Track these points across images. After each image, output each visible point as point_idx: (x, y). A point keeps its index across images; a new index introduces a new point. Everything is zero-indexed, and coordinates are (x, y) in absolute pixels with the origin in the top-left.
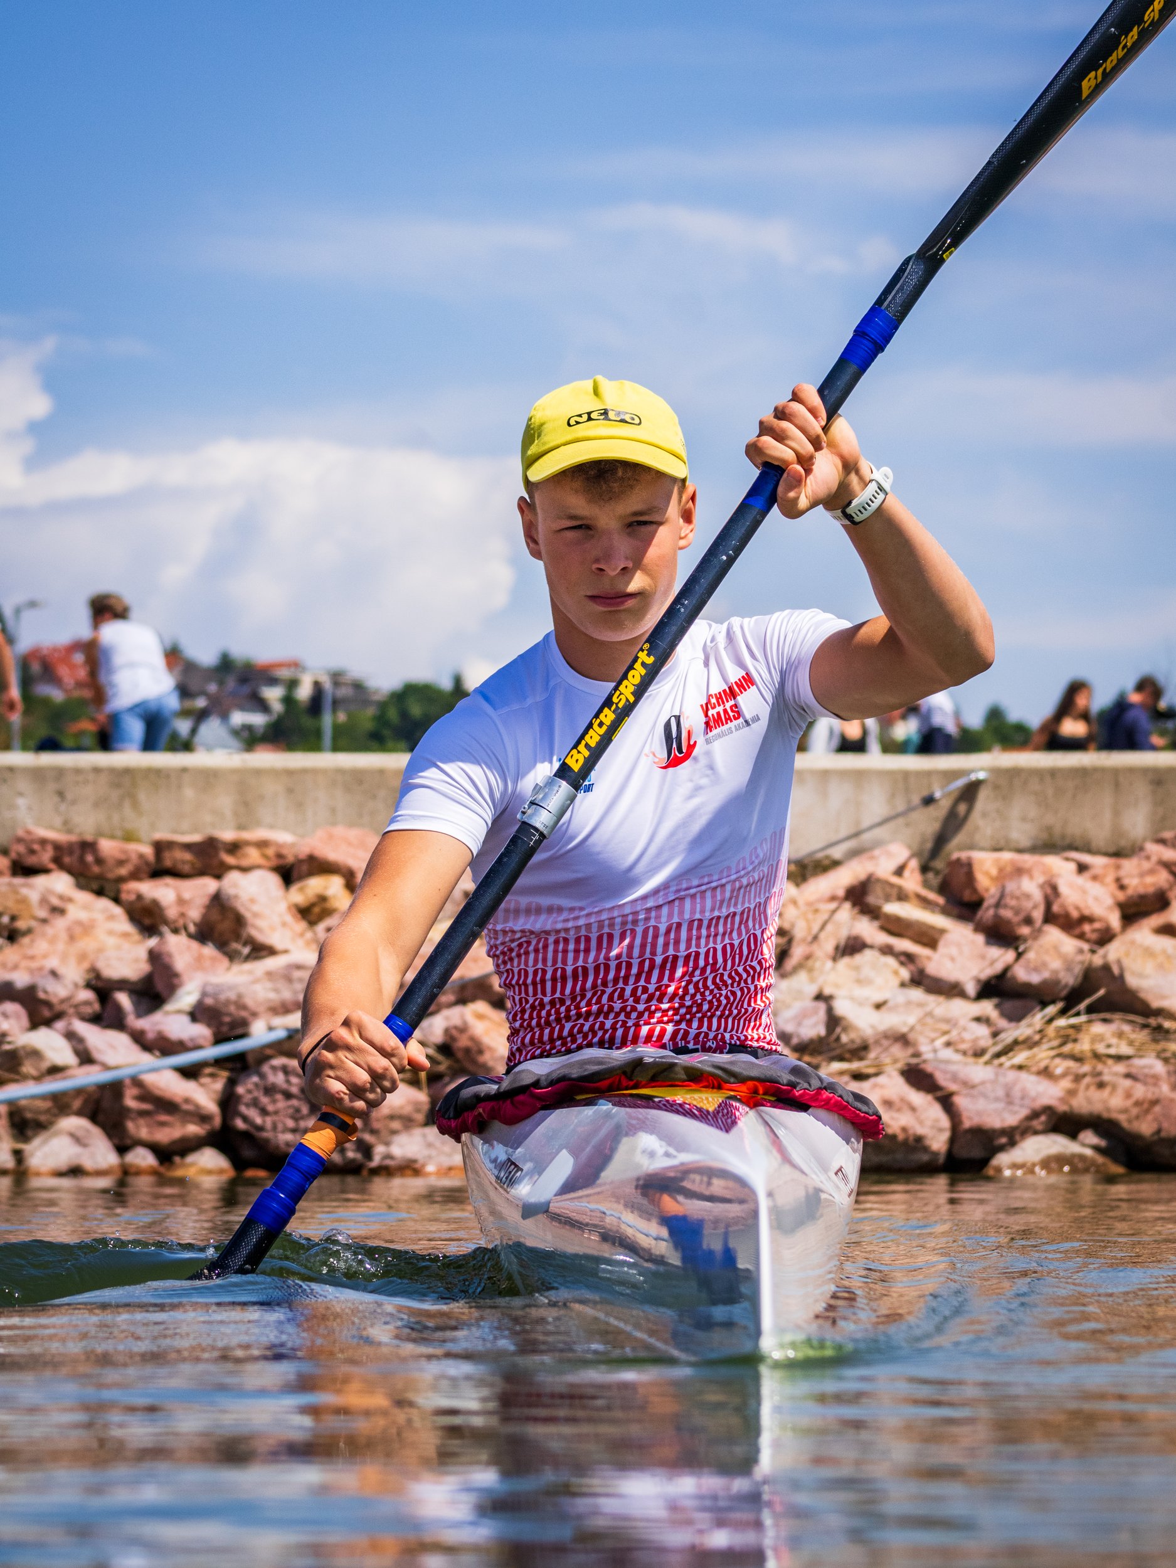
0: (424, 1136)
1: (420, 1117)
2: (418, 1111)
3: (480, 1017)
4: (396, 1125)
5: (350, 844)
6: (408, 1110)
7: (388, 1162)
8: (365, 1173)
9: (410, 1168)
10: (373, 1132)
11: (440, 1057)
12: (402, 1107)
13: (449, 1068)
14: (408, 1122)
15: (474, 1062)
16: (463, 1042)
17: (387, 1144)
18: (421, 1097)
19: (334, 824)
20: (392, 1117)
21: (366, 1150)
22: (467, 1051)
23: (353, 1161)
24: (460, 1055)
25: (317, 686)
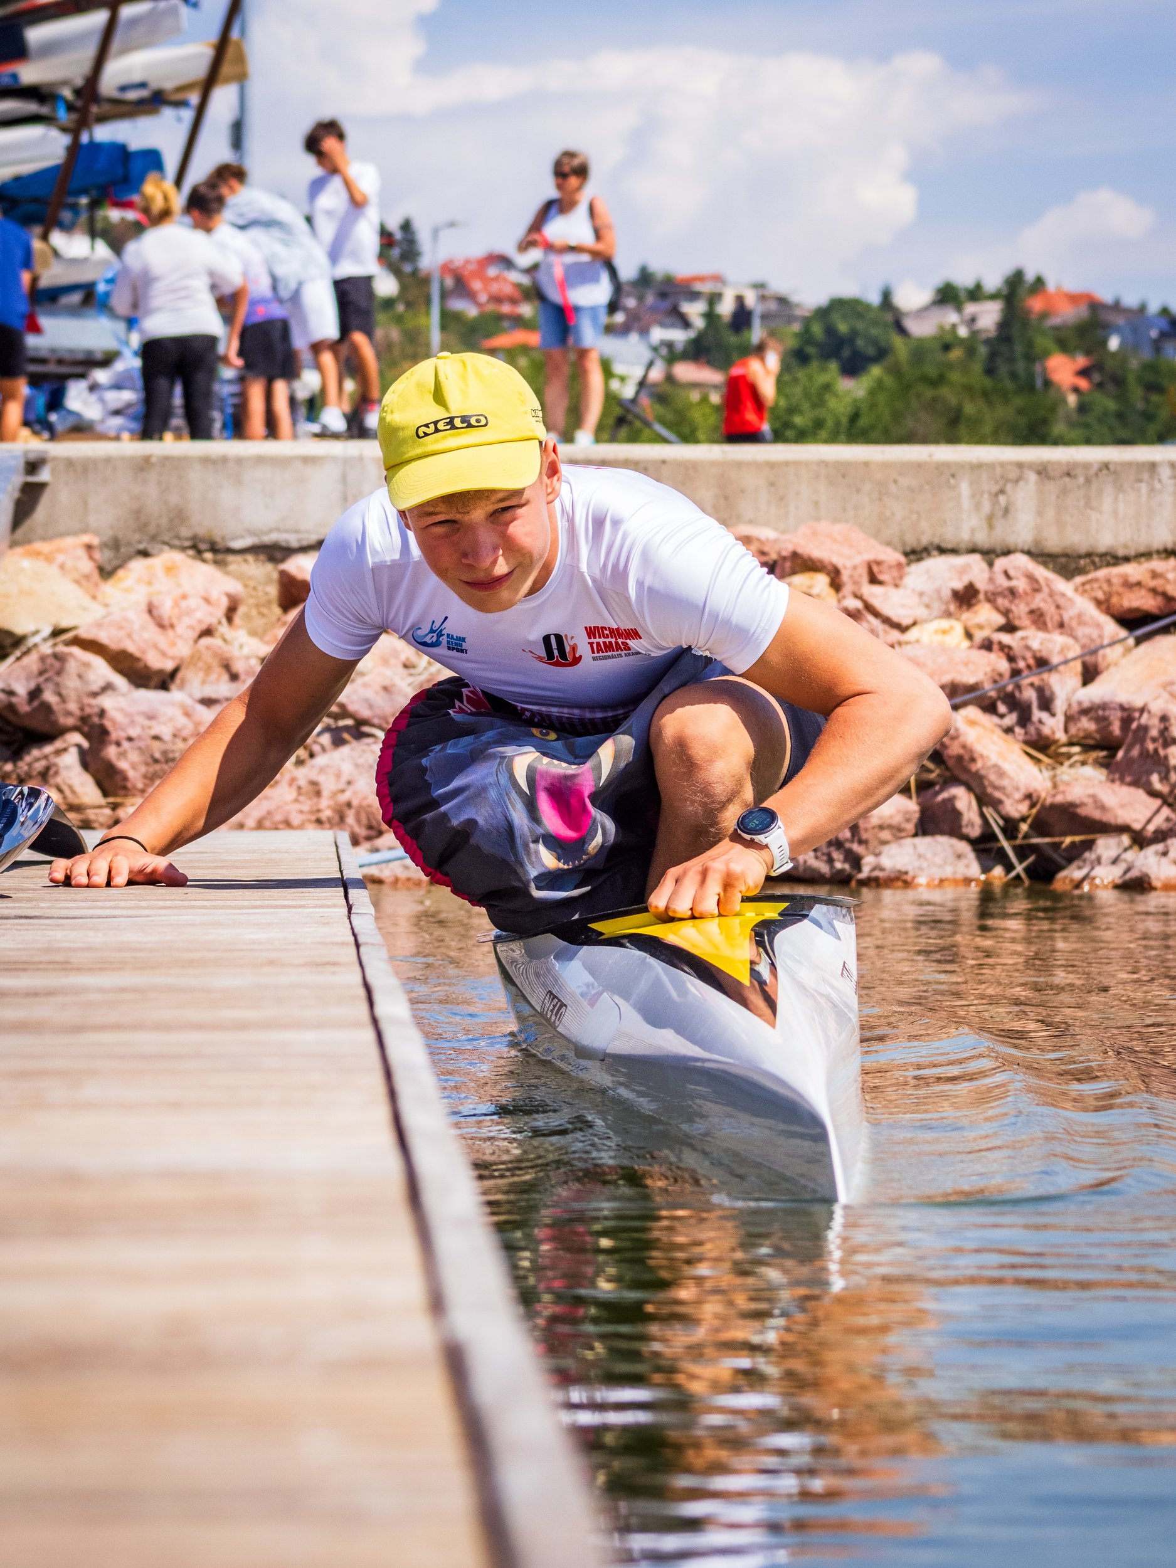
0: (915, 847)
1: (910, 827)
2: (908, 820)
3: (972, 723)
4: (886, 835)
5: (835, 541)
6: (897, 820)
7: (876, 873)
8: (853, 884)
9: (901, 880)
10: (861, 842)
11: (931, 765)
12: (891, 817)
13: (939, 775)
14: (897, 832)
15: (967, 771)
16: (954, 749)
17: (877, 855)
18: (911, 806)
19: (818, 519)
20: (881, 827)
21: (856, 861)
22: (960, 758)
23: (842, 871)
24: (951, 763)
25: (740, 299)
